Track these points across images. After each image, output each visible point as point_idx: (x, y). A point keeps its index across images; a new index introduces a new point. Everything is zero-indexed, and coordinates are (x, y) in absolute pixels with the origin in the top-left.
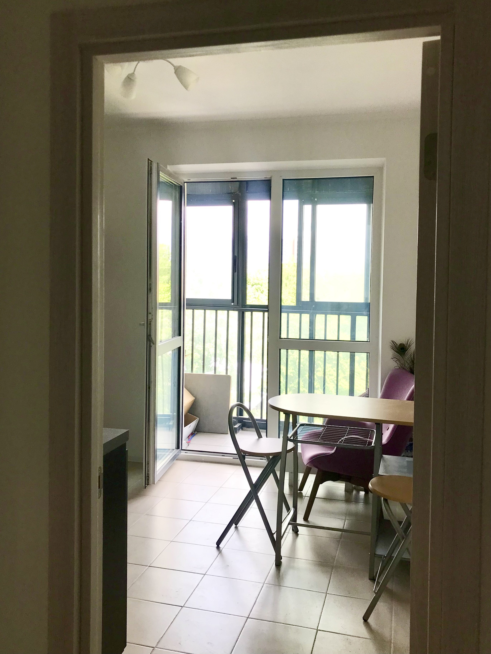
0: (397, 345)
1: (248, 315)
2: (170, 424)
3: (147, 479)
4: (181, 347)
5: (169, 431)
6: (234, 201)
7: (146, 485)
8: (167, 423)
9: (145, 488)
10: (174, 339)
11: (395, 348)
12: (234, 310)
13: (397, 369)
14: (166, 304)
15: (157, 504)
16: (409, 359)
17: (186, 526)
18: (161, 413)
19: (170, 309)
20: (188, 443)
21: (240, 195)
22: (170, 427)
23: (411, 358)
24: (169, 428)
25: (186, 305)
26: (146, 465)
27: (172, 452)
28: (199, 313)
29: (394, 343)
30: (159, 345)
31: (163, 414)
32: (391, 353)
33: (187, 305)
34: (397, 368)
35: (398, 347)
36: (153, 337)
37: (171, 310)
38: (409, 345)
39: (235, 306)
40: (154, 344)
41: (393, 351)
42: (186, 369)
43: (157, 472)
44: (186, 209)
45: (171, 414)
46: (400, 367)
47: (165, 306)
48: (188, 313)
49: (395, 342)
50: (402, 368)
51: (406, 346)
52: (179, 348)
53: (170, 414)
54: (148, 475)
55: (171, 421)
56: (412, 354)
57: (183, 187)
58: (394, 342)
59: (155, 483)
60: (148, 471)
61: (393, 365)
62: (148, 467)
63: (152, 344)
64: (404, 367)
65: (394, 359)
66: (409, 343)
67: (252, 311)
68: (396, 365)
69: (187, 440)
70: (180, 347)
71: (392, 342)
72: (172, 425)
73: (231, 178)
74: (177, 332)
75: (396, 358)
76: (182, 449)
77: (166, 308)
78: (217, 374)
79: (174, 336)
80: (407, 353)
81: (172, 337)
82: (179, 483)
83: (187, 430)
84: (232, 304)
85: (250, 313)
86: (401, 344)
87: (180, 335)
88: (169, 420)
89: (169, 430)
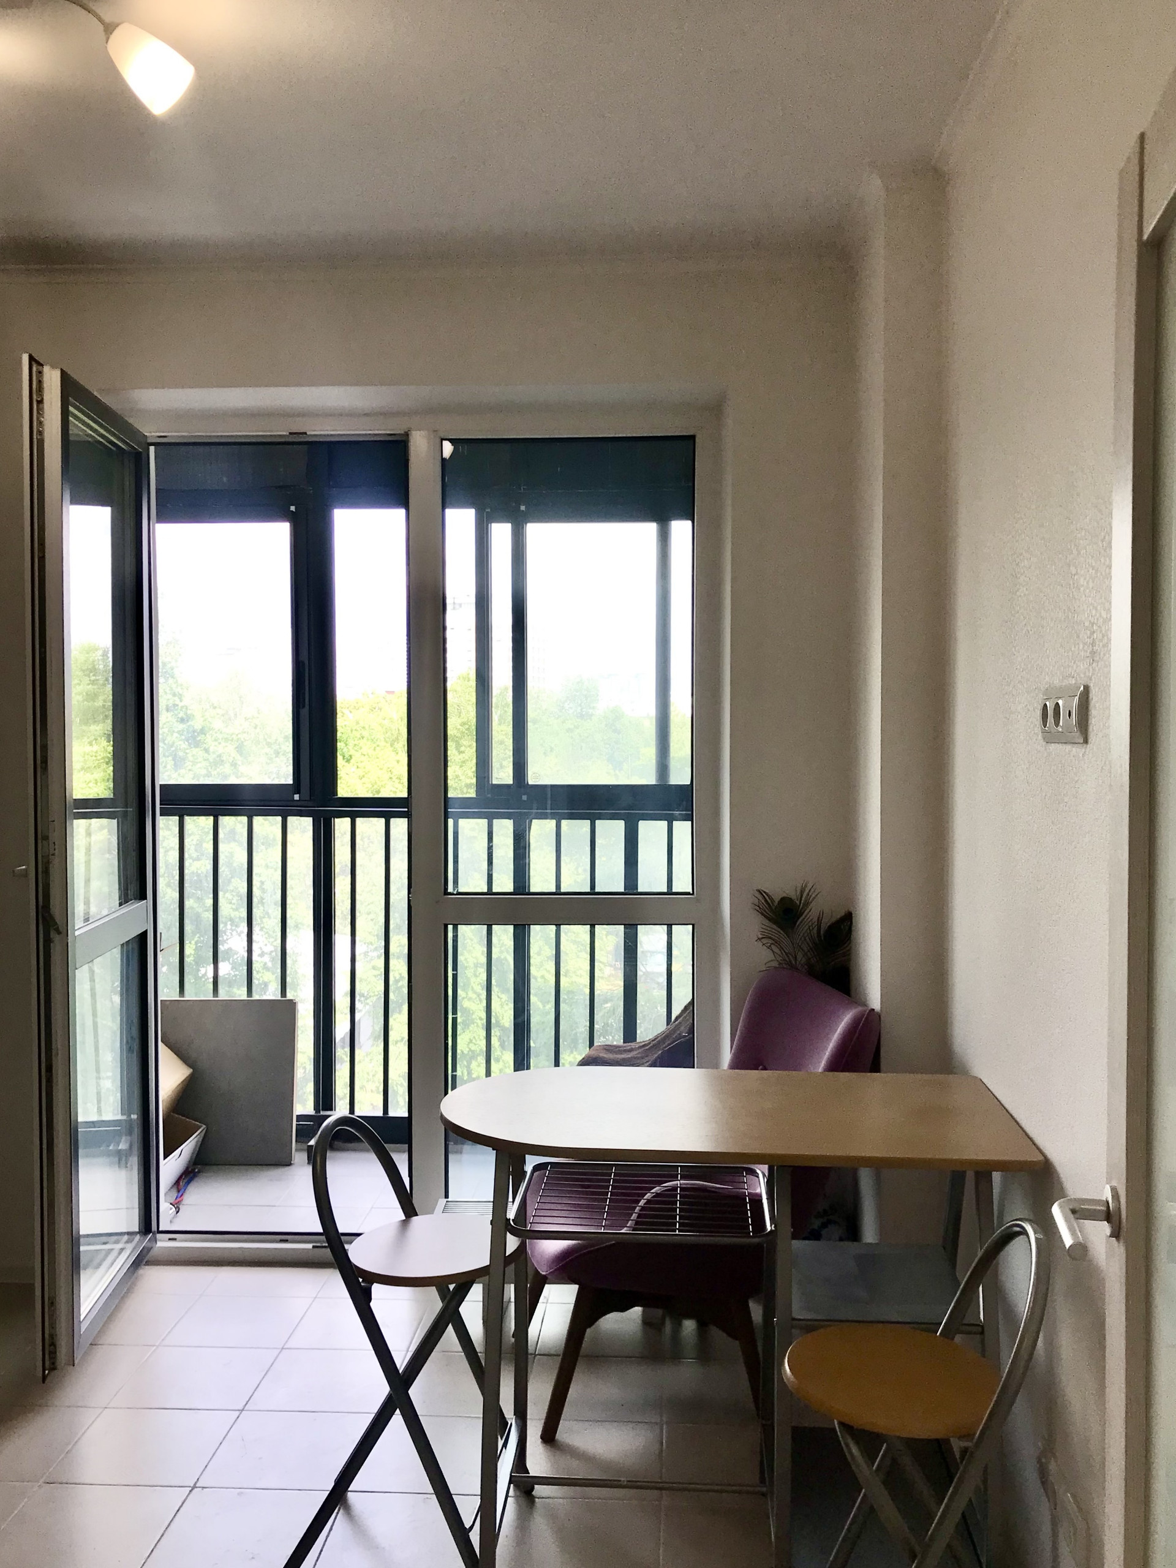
0: (772, 903)
1: (342, 826)
2: (120, 1148)
3: (50, 1353)
4: (146, 931)
5: (119, 1167)
6: (293, 508)
7: (47, 1372)
8: (112, 1145)
9: (44, 1382)
10: (126, 909)
11: (767, 910)
12: (301, 814)
13: (775, 968)
14: (97, 802)
15: (83, 1434)
16: (805, 939)
17: (178, 1511)
18: (94, 1118)
19: (109, 816)
20: (177, 1206)
21: (312, 491)
22: (121, 1158)
23: (812, 936)
24: (117, 1159)
25: (161, 805)
26: (46, 1310)
27: (131, 1242)
28: (199, 826)
29: (764, 897)
30: (77, 933)
31: (100, 1119)
32: (756, 924)
33: (163, 803)
34: (775, 964)
35: (776, 907)
36: (56, 910)
37: (116, 820)
38: (806, 901)
39: (303, 803)
40: (59, 933)
41: (760, 918)
42: (167, 989)
43: (82, 1325)
44: (154, 529)
45: (124, 1117)
46: (783, 962)
47: (91, 808)
48: (166, 828)
49: (765, 892)
50: (788, 965)
51: (799, 904)
52: (143, 936)
53: (119, 1117)
54: (53, 1338)
55: (124, 1138)
56: (814, 926)
57: (144, 456)
58: (764, 894)
59: (76, 1362)
60: (53, 1326)
61: (763, 957)
62: (52, 1316)
63: (53, 934)
64: (794, 962)
65: (765, 941)
66: (804, 896)
67: (353, 816)
68: (771, 956)
69: (174, 1194)
70: (144, 934)
71: (758, 893)
72: (126, 1150)
73: (290, 433)
74: (134, 888)
75: (770, 938)
76: (160, 1229)
77: (99, 816)
78: (256, 997)
79: (124, 900)
80: (801, 922)
81: (121, 904)
82: (155, 1348)
83: (170, 1167)
84: (297, 797)
85: (347, 820)
86: (783, 899)
87: (143, 897)
88: (118, 1134)
89: (119, 1163)
